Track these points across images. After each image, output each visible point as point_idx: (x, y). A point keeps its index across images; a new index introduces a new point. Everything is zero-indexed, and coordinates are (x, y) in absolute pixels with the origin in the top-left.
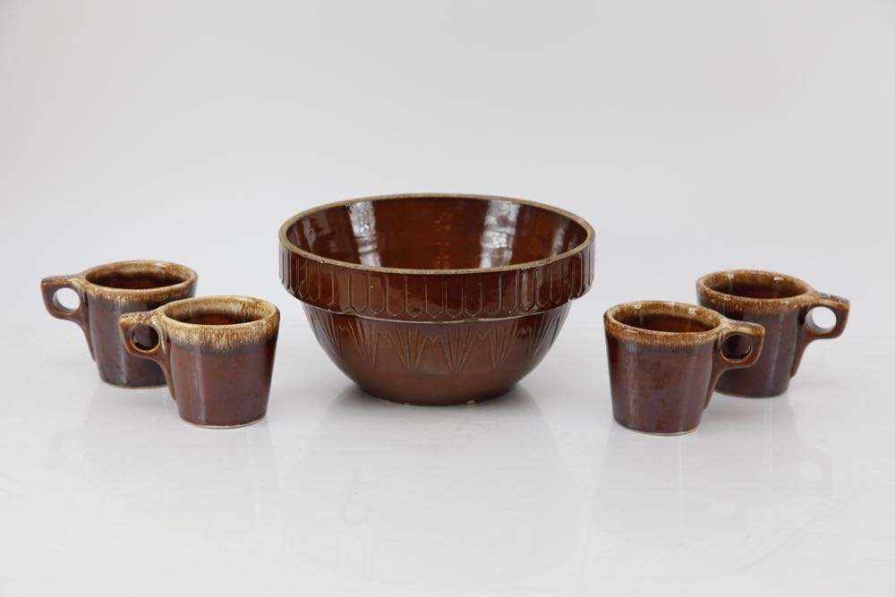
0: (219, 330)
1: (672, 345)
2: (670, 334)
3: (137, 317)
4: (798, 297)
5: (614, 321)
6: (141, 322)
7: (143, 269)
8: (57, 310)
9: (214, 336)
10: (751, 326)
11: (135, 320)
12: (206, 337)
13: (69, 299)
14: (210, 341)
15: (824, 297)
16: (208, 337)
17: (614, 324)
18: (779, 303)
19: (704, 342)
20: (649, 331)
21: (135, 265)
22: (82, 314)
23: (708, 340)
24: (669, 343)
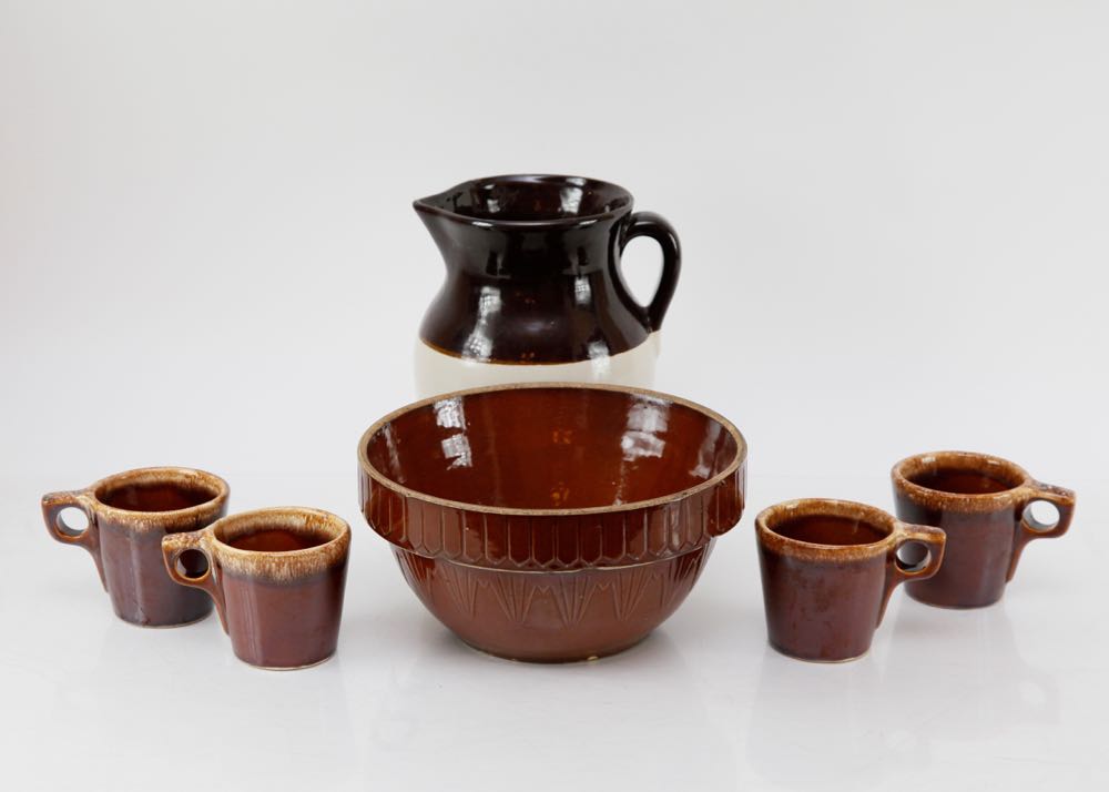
0: (279, 558)
1: (837, 561)
2: (835, 547)
3: (182, 539)
4: (1013, 491)
5: (768, 531)
6: (188, 545)
7: (163, 478)
8: (62, 533)
9: (274, 565)
10: (929, 532)
11: (180, 544)
12: (264, 566)
13: (75, 520)
14: (270, 571)
15: (1044, 488)
16: (268, 566)
17: (768, 535)
18: (991, 499)
19: (875, 554)
20: (810, 545)
21: (153, 473)
22: (92, 539)
23: (880, 552)
24: (834, 559)
